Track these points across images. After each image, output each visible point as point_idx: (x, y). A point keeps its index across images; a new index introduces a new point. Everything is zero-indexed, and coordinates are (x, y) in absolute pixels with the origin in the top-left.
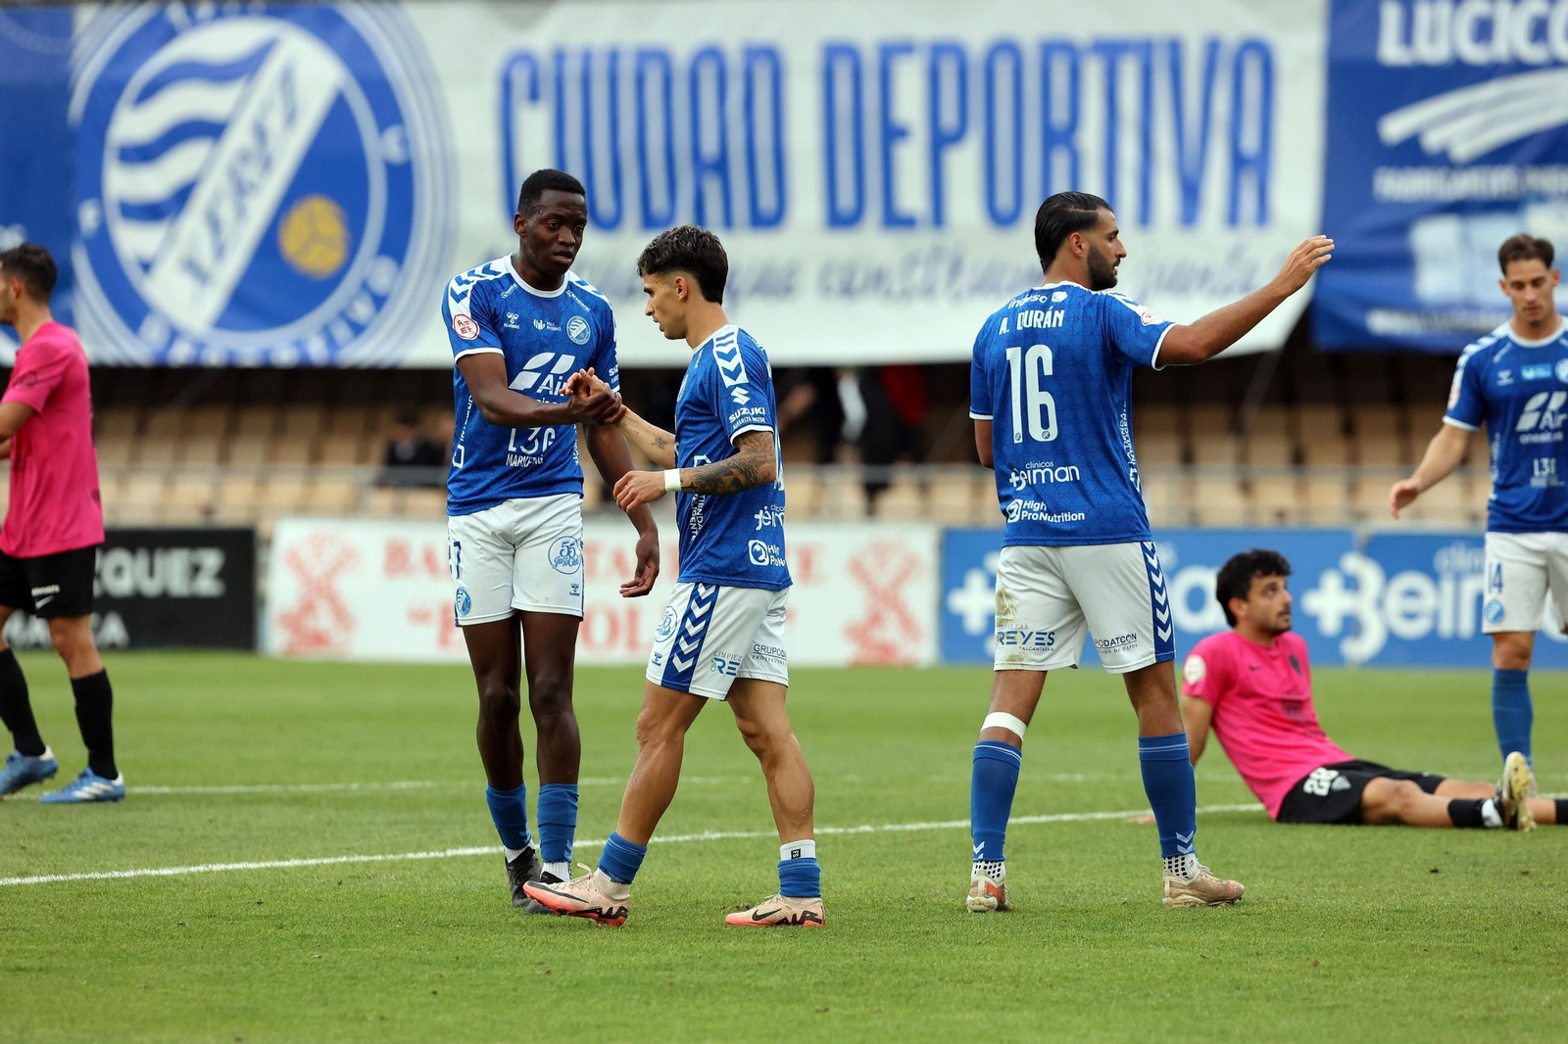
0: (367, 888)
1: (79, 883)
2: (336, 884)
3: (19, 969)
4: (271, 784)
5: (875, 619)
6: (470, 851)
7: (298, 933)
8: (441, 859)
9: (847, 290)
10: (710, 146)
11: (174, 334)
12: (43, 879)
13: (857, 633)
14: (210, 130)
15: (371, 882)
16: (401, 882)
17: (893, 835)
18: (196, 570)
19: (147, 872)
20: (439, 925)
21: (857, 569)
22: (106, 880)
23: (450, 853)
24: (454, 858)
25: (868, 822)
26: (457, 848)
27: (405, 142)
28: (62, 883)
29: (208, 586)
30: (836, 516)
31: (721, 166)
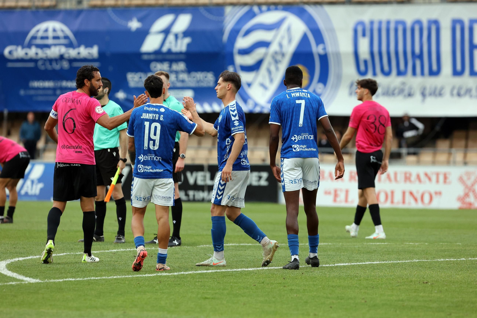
0: (311, 275)
1: (224, 272)
2: (301, 274)
3: (206, 298)
4: (282, 243)
5: (467, 195)
6: (342, 264)
7: (290, 288)
8: (333, 267)
9: (459, 95)
10: (417, 50)
11: (256, 105)
12: (213, 271)
13: (461, 199)
14: (266, 44)
15: (312, 273)
16: (321, 273)
17: (472, 261)
18: (260, 178)
19: (244, 269)
20: (332, 286)
21: (461, 179)
22: (232, 271)
23: (336, 265)
24: (337, 266)
25: (464, 257)
26: (338, 263)
27: (324, 49)
28: (219, 272)
29: (263, 183)
30: (455, 163)
31: (421, 57)
